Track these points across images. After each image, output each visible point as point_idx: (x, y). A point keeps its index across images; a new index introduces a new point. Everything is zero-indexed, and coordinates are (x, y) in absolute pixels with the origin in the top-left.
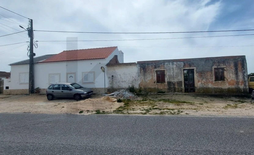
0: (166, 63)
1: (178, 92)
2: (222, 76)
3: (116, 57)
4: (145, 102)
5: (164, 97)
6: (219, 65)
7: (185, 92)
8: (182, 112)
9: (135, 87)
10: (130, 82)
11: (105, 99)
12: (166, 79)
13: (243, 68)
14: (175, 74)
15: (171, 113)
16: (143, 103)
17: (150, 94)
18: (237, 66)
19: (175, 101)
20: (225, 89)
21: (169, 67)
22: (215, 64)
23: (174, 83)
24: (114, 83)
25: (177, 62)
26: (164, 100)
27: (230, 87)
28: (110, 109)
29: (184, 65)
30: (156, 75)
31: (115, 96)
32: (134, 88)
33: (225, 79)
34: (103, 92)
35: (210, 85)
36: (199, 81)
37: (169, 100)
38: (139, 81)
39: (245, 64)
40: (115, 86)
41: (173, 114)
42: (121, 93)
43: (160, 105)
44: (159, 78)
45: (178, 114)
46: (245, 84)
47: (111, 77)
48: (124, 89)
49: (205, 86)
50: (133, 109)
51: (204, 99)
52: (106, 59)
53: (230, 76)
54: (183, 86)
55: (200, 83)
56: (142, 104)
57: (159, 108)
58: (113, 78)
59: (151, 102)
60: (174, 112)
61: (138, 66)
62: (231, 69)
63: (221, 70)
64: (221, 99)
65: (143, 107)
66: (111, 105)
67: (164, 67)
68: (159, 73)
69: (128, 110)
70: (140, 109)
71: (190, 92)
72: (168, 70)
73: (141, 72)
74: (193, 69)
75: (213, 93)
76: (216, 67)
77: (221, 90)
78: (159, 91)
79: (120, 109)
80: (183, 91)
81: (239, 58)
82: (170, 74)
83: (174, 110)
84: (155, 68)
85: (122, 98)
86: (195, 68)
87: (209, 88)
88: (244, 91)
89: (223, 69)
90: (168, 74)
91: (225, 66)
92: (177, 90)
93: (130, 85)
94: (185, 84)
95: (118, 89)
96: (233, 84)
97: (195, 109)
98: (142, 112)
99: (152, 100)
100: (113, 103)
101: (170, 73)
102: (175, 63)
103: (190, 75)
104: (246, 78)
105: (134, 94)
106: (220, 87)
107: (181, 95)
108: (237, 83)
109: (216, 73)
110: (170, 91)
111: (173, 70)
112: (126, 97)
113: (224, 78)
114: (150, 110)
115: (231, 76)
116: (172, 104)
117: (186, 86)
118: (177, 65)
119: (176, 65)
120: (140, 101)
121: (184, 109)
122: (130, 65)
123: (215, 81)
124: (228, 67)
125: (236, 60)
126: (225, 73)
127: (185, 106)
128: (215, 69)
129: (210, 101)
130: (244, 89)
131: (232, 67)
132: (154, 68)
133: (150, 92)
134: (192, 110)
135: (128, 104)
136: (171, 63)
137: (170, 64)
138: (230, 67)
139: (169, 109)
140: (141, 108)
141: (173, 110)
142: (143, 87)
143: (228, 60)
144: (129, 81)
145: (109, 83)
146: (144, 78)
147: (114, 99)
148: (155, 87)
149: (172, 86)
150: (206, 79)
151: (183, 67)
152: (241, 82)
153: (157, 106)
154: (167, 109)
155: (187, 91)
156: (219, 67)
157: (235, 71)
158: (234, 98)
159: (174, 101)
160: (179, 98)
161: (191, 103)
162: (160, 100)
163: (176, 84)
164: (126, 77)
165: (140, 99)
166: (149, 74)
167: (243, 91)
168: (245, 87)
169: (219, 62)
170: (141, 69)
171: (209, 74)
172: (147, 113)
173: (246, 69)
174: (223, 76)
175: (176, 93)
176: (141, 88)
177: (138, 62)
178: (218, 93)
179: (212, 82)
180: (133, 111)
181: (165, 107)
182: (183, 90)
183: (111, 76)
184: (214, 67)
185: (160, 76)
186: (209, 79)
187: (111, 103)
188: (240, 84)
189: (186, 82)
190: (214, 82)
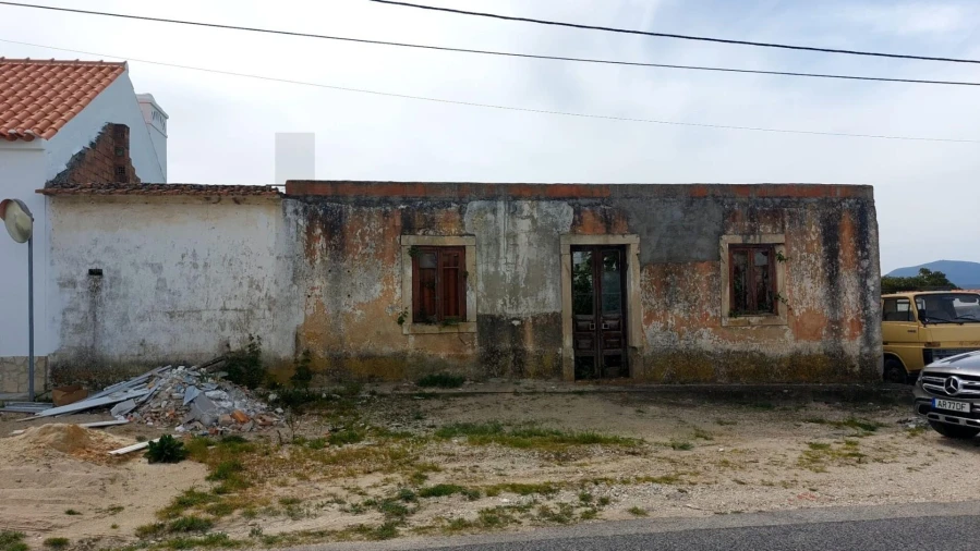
0: (475, 204)
1: (539, 375)
2: (764, 289)
3: (117, 135)
4: (355, 447)
5: (465, 409)
6: (753, 231)
7: (578, 376)
8: (604, 502)
9: (264, 347)
10: (231, 316)
11: (52, 445)
12: (474, 301)
13: (864, 249)
14: (522, 271)
15: (545, 512)
16: (343, 459)
17: (373, 393)
18: (836, 239)
19: (538, 434)
20: (781, 360)
21: (491, 230)
22: (734, 220)
23: (516, 323)
24: (109, 324)
25: (538, 199)
26: (466, 429)
27: (802, 345)
28: (111, 520)
29: (574, 223)
30: (409, 272)
31: (122, 420)
32: (262, 357)
33: (781, 307)
34: (16, 387)
35: (705, 335)
36: (650, 317)
37: (497, 429)
38: (294, 309)
39: (872, 232)
40: (116, 345)
41: (559, 519)
42: (164, 395)
43: (457, 465)
44: (427, 292)
45: (587, 516)
46: (868, 331)
47: (82, 276)
48: (187, 365)
49: (682, 344)
50: (291, 507)
51: (685, 414)
52: (43, 143)
53: (800, 287)
54: (568, 341)
55: (656, 326)
56: (334, 461)
57: (459, 483)
58: (95, 290)
59: (396, 446)
60: (562, 505)
61: (290, 209)
62: (807, 251)
63: (760, 259)
64: (763, 415)
65: (351, 482)
66: (109, 487)
67: (463, 225)
68: (427, 262)
69: (251, 515)
70: (340, 502)
71: (603, 375)
72: (484, 249)
73: (310, 252)
74: (623, 248)
75: (723, 382)
76: (738, 240)
77: (761, 365)
78: (425, 375)
79: (189, 512)
80: (565, 370)
81: (843, 199)
82: (497, 272)
83: (551, 491)
84: (408, 227)
85: (180, 428)
86: (632, 241)
87: (701, 354)
88: (862, 369)
89: (769, 250)
90: (481, 268)
91: (780, 238)
92: (531, 366)
93: (227, 333)
94: (578, 332)
95: (138, 363)
96: (816, 335)
97: (668, 480)
98: (362, 519)
99: (397, 436)
100: (121, 470)
101: (496, 264)
102: (526, 206)
103: (607, 277)
104: (873, 303)
105: (264, 398)
106: (755, 346)
107: (559, 398)
108: (835, 326)
109: (736, 272)
110: (494, 371)
111: (515, 245)
112: (207, 420)
113: (775, 298)
114: (411, 506)
115: (809, 291)
116: (523, 452)
117: (584, 343)
118: (534, 221)
119: (531, 217)
120: (317, 445)
121: (609, 482)
122: (237, 202)
123: (731, 315)
124: (796, 245)
125: (833, 205)
126: (781, 272)
127: (602, 463)
128: (732, 247)
129: (719, 428)
130: (861, 359)
131: (812, 242)
132: (402, 233)
133: (371, 379)
134: (656, 486)
135: (239, 468)
136: (501, 205)
137: (494, 211)
138: (803, 242)
139: (525, 490)
140: (343, 494)
141: (547, 490)
142: (320, 353)
143: (798, 203)
144: (224, 309)
145: (65, 323)
146: (335, 292)
147: (117, 439)
148: (400, 347)
149: (506, 345)
150: (686, 304)
151: (568, 229)
152: (852, 321)
153: (436, 470)
154: (514, 488)
155: (585, 368)
156: (751, 240)
157: (824, 266)
158: (822, 406)
159: (531, 434)
160: (555, 415)
161: (627, 442)
162: (446, 434)
163: (529, 329)
164: (202, 280)
165: (312, 427)
166: (367, 269)
167: (857, 369)
168: (866, 350)
169: (752, 215)
170: (310, 231)
171: (702, 275)
172: (401, 530)
173: (873, 253)
174: (769, 288)
175: (529, 382)
176: (307, 353)
177: (290, 184)
178: (743, 382)
179: (718, 319)
180: (294, 516)
181: (493, 480)
182: (569, 370)
183: (85, 271)
184: (728, 239)
185: (439, 280)
186: (702, 303)
187: (100, 472)
188: (847, 331)
189: (580, 317)
190: (724, 323)
